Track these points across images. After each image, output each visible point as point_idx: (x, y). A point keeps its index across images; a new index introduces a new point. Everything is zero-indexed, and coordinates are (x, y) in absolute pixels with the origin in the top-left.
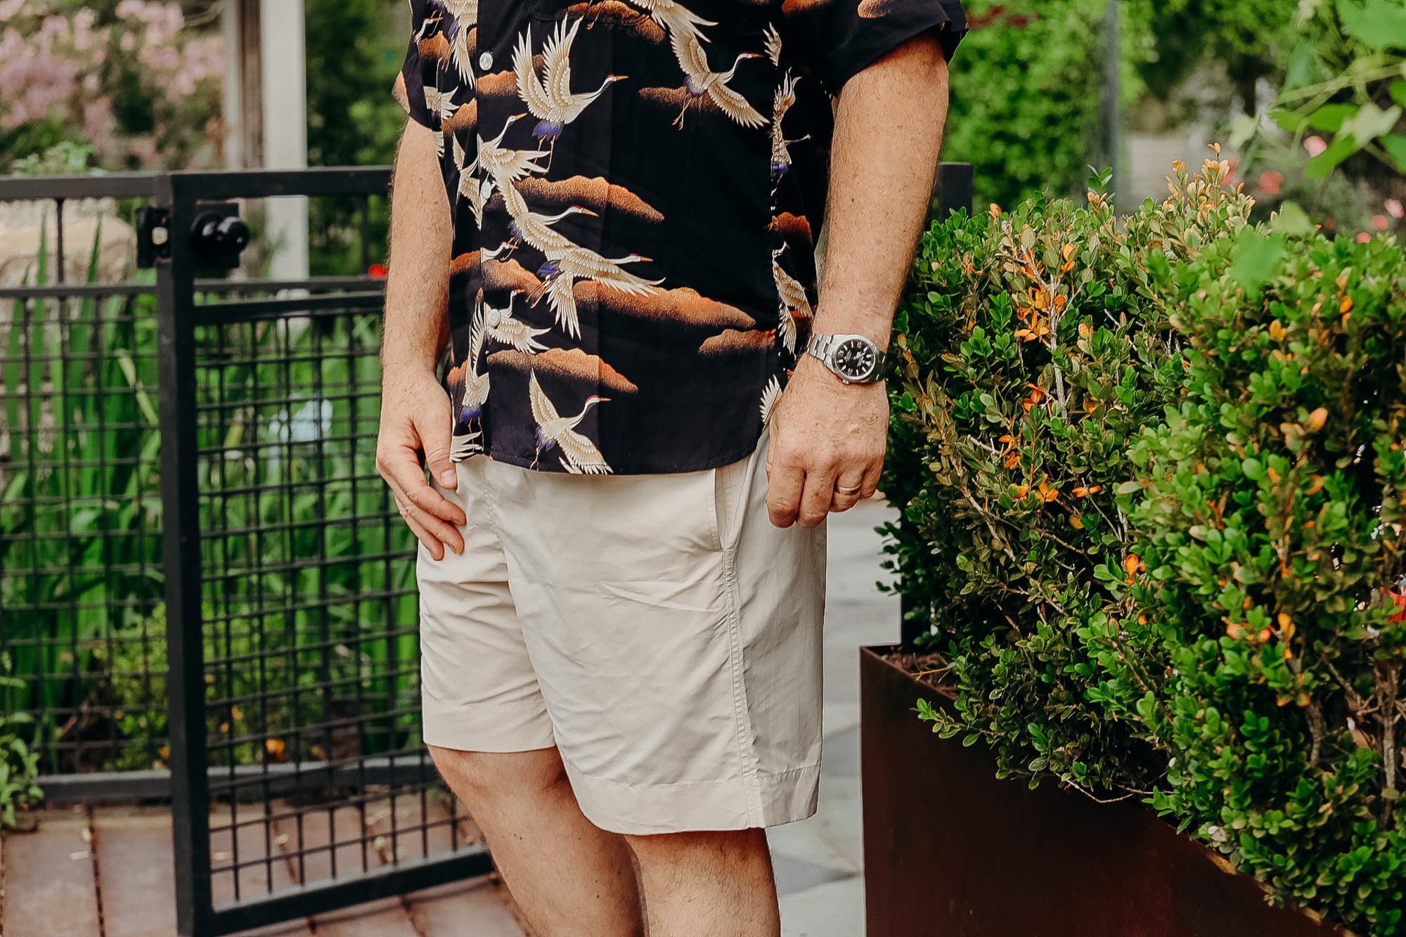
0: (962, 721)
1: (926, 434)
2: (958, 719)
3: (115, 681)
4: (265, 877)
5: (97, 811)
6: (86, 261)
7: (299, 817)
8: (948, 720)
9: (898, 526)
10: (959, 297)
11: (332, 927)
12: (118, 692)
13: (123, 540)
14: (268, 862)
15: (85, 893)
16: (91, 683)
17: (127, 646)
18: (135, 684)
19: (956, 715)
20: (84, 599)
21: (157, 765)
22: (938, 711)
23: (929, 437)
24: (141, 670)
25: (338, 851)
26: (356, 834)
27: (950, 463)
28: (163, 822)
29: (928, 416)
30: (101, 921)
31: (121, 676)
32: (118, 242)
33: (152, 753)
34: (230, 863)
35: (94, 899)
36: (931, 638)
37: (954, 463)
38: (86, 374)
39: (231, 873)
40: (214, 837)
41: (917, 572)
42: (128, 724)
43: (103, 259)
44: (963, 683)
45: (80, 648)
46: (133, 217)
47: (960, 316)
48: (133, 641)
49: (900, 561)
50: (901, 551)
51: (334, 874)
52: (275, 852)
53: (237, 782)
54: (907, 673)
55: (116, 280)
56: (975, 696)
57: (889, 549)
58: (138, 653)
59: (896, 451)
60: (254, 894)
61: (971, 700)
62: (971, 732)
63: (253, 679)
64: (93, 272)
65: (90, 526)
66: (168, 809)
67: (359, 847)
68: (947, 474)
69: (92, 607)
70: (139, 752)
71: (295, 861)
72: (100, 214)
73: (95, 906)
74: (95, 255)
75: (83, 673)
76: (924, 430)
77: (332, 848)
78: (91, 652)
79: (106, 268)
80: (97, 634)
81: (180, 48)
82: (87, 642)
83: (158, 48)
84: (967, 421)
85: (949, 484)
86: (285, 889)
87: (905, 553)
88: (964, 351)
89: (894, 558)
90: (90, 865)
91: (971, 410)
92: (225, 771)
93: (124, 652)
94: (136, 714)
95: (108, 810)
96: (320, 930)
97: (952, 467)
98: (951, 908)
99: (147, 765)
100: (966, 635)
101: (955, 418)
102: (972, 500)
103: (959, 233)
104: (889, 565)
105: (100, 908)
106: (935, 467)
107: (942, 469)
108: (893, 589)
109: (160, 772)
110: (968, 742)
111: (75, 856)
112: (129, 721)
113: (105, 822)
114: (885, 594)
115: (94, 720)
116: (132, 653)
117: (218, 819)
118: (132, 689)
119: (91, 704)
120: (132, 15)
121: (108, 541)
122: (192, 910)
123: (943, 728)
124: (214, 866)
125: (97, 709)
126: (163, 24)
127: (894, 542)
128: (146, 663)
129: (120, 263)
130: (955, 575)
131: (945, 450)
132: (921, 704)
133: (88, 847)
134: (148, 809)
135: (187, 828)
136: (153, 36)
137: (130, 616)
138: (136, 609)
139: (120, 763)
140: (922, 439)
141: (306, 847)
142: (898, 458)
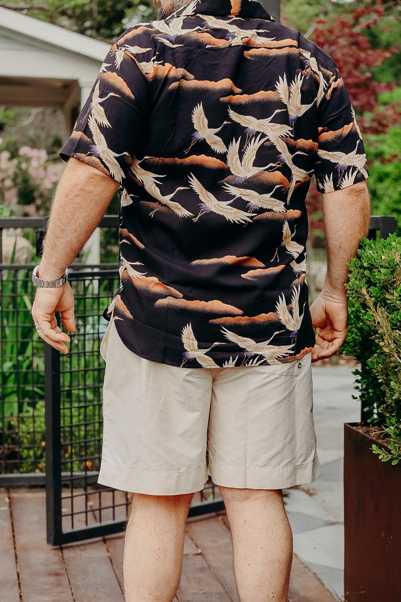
0: (392, 454)
1: (378, 330)
2: (390, 453)
3: (20, 434)
4: (84, 519)
5: (11, 490)
6: (10, 256)
7: (100, 493)
8: (386, 453)
9: (360, 371)
10: (394, 270)
11: (112, 541)
12: (21, 439)
13: (24, 374)
14: (86, 512)
15: (7, 524)
16: (9, 436)
17: (25, 419)
18: (28, 436)
19: (389, 451)
20: (7, 400)
21: (37, 471)
22: (381, 450)
23: (379, 332)
24: (32, 430)
25: (116, 508)
26: (124, 501)
27: (388, 342)
28: (41, 495)
29: (379, 323)
30: (14, 536)
31: (23, 432)
32: (23, 248)
33: (35, 466)
34: (70, 512)
35: (11, 527)
36: (375, 419)
37: (390, 342)
38: (9, 304)
39: (70, 517)
40: (63, 501)
41: (370, 391)
42: (25, 453)
43: (17, 255)
44: (392, 438)
45: (6, 420)
46: (30, 238)
47: (394, 279)
48: (28, 417)
49: (362, 386)
50: (362, 382)
51: (114, 518)
52: (89, 509)
53: (73, 478)
54: (364, 434)
55: (23, 264)
56: (397, 444)
57: (357, 381)
58: (30, 422)
59: (362, 339)
60: (80, 526)
61: (396, 445)
62: (396, 459)
63: (80, 435)
64: (13, 260)
65: (10, 368)
66: (44, 489)
67: (125, 507)
68: (387, 347)
69: (11, 403)
70: (29, 465)
71: (97, 513)
72: (16, 236)
73: (11, 530)
74: (14, 253)
75: (6, 431)
76: (377, 328)
77: (113, 507)
78: (10, 422)
79: (18, 259)
80: (12, 414)
81: (45, 169)
82: (8, 417)
83: (36, 168)
84: (396, 324)
85: (388, 351)
86: (93, 524)
87: (364, 382)
88: (396, 294)
89: (359, 385)
90: (9, 513)
91: (397, 319)
92: (69, 474)
93: (24, 422)
94: (28, 449)
95: (16, 490)
96: (108, 542)
97: (389, 344)
98: (383, 535)
99: (33, 470)
100: (393, 417)
101: (391, 323)
102: (398, 358)
103: (394, 244)
104: (357, 388)
105: (13, 531)
106: (382, 344)
107: (385, 345)
108: (359, 398)
109: (38, 474)
110: (394, 463)
111: (3, 509)
112: (26, 452)
113: (15, 495)
114: (356, 400)
115: (10, 452)
116: (27, 423)
117: (66, 493)
118: (26, 438)
119: (9, 444)
120: (26, 154)
121: (17, 374)
122: (53, 532)
123: (384, 457)
124: (63, 514)
125: (11, 446)
126: (39, 159)
127: (359, 378)
128: (34, 427)
129: (24, 257)
130: (390, 391)
131: (386, 337)
132: (374, 447)
133: (8, 505)
134: (33, 490)
135: (52, 497)
136: (34, 164)
137: (26, 407)
138: (29, 404)
139: (21, 470)
140: (376, 332)
141: (102, 506)
142: (363, 342)
